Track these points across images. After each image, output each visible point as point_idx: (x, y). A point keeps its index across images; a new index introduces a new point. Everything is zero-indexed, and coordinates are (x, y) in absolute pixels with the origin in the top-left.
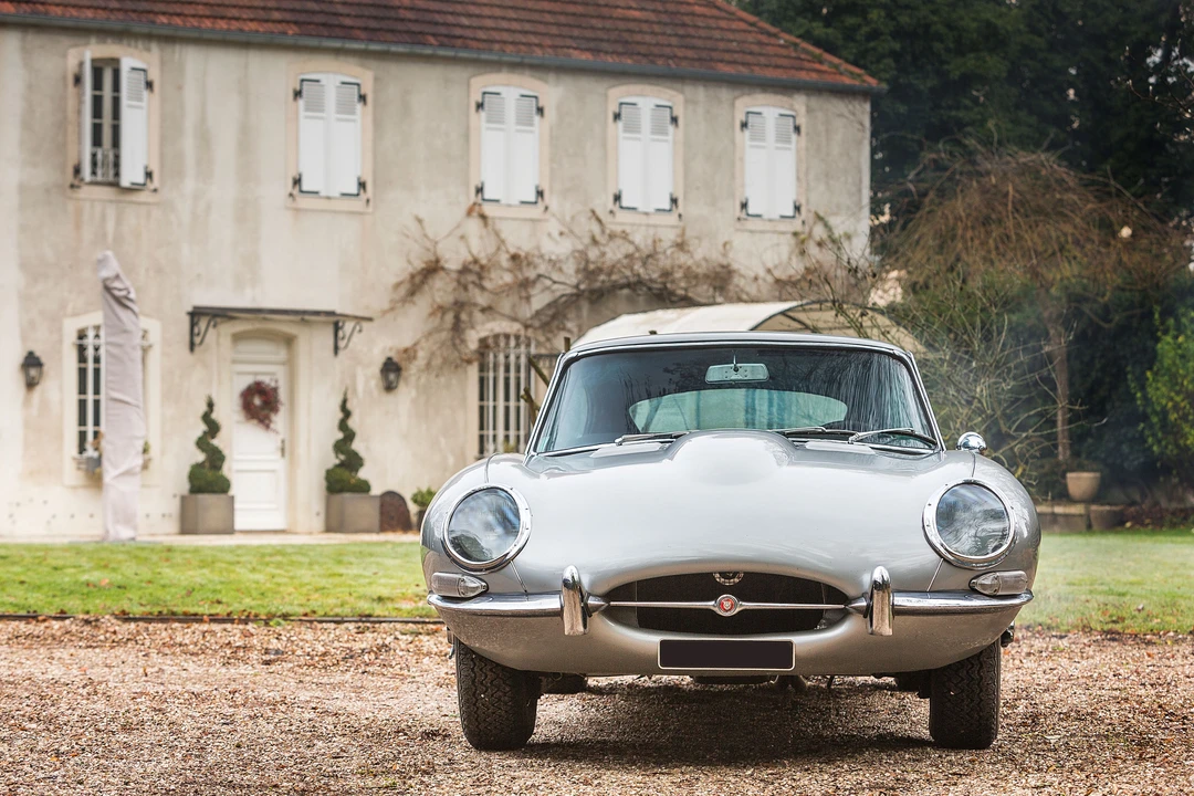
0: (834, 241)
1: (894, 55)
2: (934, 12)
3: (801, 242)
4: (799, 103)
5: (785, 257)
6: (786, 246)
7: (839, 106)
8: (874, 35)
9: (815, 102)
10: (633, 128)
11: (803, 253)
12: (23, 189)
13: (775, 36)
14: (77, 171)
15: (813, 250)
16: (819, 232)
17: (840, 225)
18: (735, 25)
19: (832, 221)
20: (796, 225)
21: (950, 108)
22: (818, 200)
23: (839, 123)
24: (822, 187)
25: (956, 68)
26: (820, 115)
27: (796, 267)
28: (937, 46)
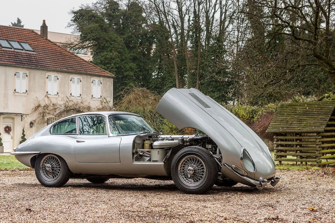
0: (107, 102)
1: (115, 71)
3: (102, 102)
4: (101, 79)
5: (99, 105)
6: (99, 103)
7: (108, 79)
8: (112, 68)
9: (104, 78)
10: (74, 82)
13: (97, 67)
15: (103, 103)
16: (105, 101)
17: (108, 99)
18: (90, 65)
19: (107, 99)
20: (101, 99)
21: (124, 80)
22: (104, 95)
23: (108, 82)
24: (105, 93)
25: (125, 74)
26: (105, 81)
27: (101, 107)
28: (122, 70)
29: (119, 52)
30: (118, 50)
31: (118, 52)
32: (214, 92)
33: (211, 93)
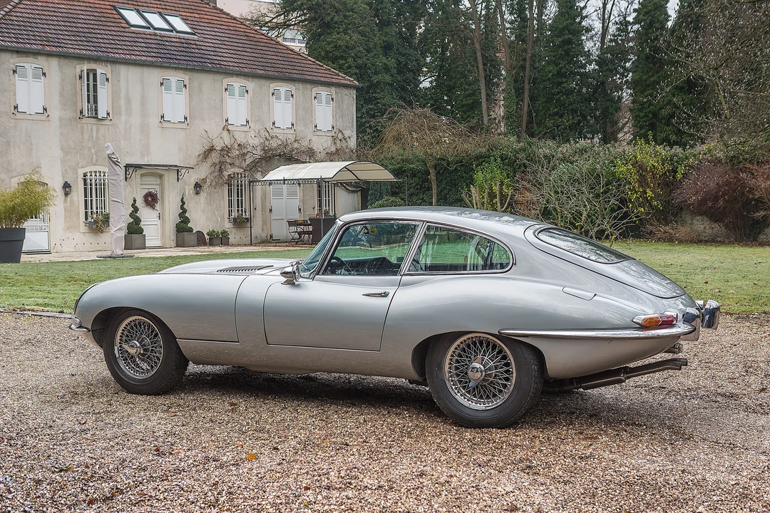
0: (345, 139)
1: (356, 74)
2: (368, 60)
3: (334, 138)
4: (333, 90)
5: (329, 145)
6: (330, 140)
7: (345, 91)
8: (349, 67)
9: (338, 90)
11: (335, 143)
12: (61, 119)
13: (322, 66)
14: (81, 112)
15: (338, 142)
16: (340, 136)
17: (347, 133)
18: (308, 62)
19: (344, 132)
20: (333, 134)
21: (373, 93)
22: (340, 125)
23: (346, 97)
24: (341, 120)
25: (375, 79)
26: (340, 94)
27: (333, 149)
28: (369, 71)
29: (362, 34)
30: (361, 28)
31: (360, 33)
32: (561, 116)
33: (556, 117)
